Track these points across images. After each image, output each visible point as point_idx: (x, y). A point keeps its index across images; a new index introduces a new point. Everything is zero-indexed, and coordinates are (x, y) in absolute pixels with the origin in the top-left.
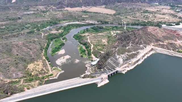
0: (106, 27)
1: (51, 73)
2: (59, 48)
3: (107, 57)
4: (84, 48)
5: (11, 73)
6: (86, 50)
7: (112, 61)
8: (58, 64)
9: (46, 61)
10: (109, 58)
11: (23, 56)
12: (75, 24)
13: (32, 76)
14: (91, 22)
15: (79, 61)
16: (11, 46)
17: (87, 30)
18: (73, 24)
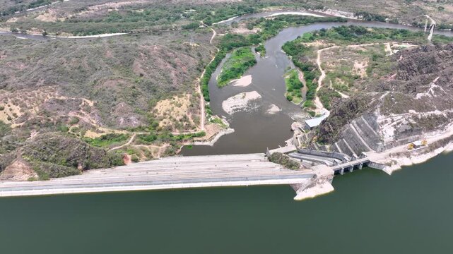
0: (376, 29)
1: (202, 128)
2: (240, 69)
3: (350, 113)
4: (301, 77)
5: (117, 114)
6: (304, 83)
7: (360, 127)
8: (225, 110)
9: (200, 98)
10: (352, 117)
11: (152, 80)
12: (296, 16)
13: (158, 130)
14: (337, 14)
15: (278, 110)
16: (134, 52)
17: (323, 34)
18: (291, 16)
